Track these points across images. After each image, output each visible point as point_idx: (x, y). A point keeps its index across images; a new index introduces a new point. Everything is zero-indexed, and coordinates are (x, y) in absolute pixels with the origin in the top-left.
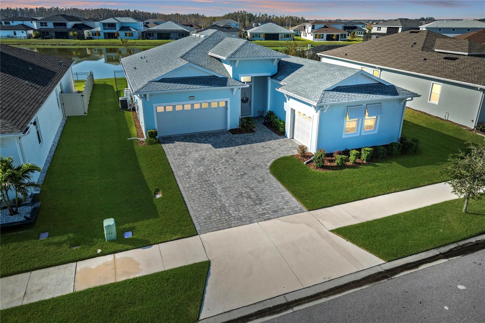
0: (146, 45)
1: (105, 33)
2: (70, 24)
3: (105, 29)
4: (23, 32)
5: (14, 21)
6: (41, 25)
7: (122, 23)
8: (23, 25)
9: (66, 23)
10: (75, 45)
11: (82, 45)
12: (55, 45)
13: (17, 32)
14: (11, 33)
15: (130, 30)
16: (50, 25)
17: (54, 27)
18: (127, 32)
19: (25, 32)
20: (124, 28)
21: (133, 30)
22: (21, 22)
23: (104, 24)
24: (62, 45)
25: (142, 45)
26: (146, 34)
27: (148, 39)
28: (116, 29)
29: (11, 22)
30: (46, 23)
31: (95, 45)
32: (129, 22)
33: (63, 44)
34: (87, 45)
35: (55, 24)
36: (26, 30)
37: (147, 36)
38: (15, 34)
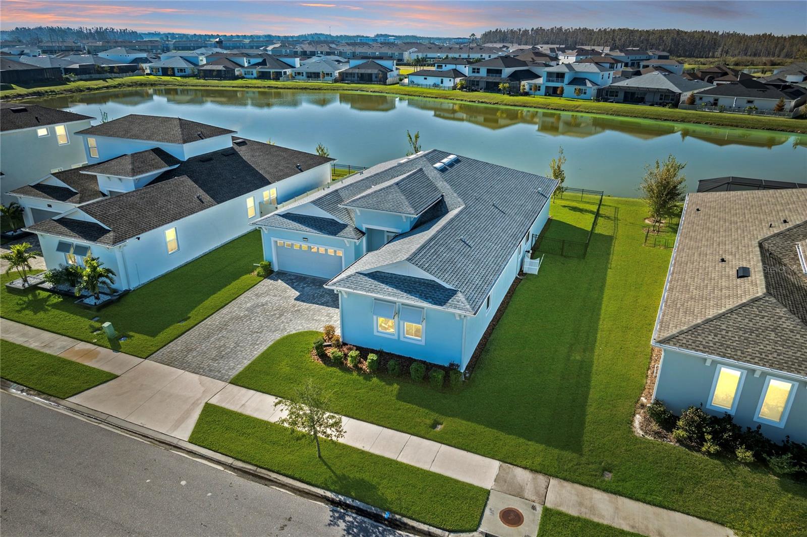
0: (591, 112)
1: (547, 87)
2: (507, 71)
3: (548, 81)
4: (450, 80)
5: (447, 65)
6: (474, 72)
7: (577, 72)
8: (455, 70)
9: (501, 70)
10: (497, 103)
11: (506, 105)
12: (474, 102)
13: (444, 79)
14: (437, 80)
15: (585, 84)
16: (483, 72)
17: (487, 76)
18: (578, 87)
19: (452, 80)
20: (578, 80)
21: (589, 84)
22: (453, 67)
23: (550, 74)
24: (482, 102)
25: (585, 112)
26: (607, 91)
27: (606, 100)
28: (563, 82)
29: (444, 65)
30: (478, 69)
31: (520, 106)
32: (588, 71)
33: (483, 100)
34: (511, 105)
35: (489, 71)
36: (454, 78)
37: (607, 95)
38: (442, 82)
